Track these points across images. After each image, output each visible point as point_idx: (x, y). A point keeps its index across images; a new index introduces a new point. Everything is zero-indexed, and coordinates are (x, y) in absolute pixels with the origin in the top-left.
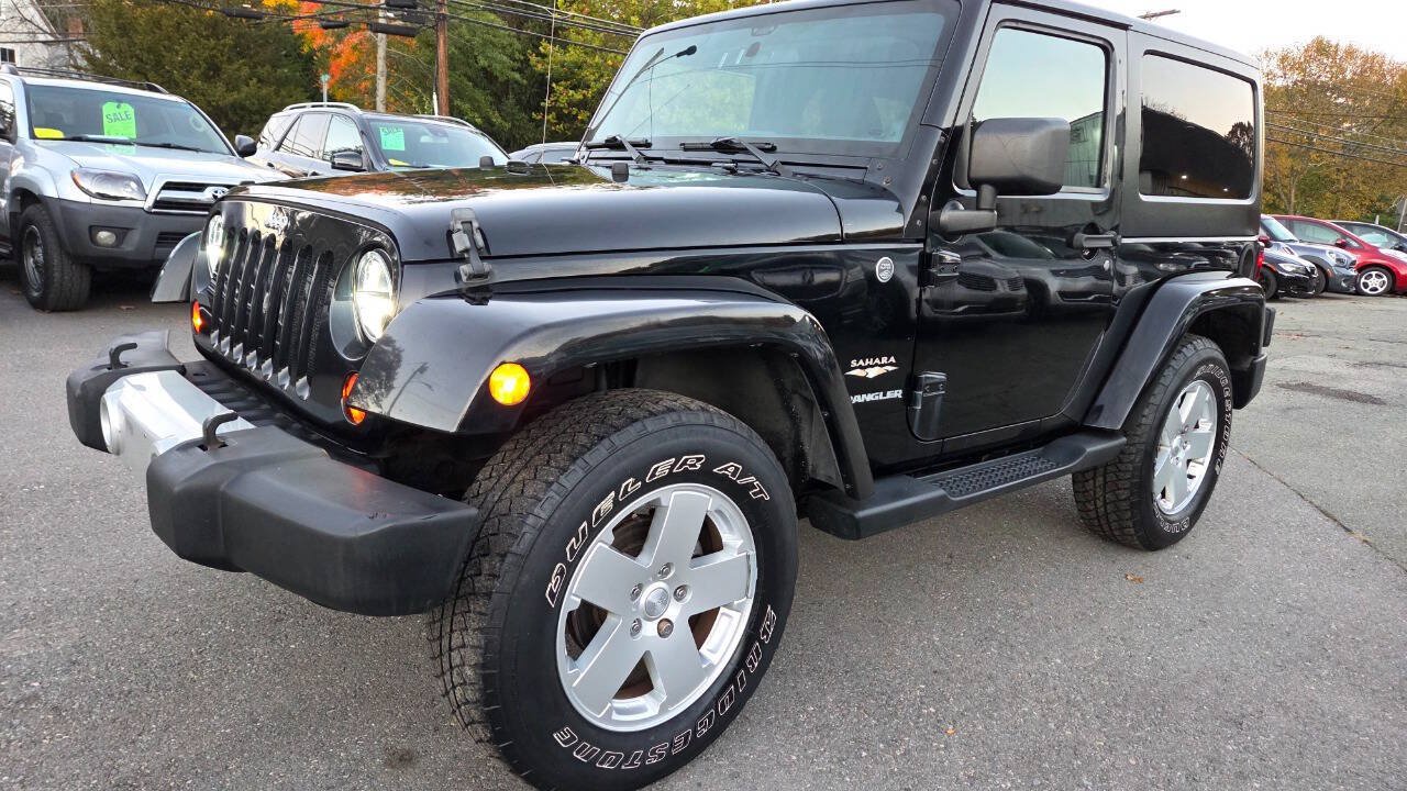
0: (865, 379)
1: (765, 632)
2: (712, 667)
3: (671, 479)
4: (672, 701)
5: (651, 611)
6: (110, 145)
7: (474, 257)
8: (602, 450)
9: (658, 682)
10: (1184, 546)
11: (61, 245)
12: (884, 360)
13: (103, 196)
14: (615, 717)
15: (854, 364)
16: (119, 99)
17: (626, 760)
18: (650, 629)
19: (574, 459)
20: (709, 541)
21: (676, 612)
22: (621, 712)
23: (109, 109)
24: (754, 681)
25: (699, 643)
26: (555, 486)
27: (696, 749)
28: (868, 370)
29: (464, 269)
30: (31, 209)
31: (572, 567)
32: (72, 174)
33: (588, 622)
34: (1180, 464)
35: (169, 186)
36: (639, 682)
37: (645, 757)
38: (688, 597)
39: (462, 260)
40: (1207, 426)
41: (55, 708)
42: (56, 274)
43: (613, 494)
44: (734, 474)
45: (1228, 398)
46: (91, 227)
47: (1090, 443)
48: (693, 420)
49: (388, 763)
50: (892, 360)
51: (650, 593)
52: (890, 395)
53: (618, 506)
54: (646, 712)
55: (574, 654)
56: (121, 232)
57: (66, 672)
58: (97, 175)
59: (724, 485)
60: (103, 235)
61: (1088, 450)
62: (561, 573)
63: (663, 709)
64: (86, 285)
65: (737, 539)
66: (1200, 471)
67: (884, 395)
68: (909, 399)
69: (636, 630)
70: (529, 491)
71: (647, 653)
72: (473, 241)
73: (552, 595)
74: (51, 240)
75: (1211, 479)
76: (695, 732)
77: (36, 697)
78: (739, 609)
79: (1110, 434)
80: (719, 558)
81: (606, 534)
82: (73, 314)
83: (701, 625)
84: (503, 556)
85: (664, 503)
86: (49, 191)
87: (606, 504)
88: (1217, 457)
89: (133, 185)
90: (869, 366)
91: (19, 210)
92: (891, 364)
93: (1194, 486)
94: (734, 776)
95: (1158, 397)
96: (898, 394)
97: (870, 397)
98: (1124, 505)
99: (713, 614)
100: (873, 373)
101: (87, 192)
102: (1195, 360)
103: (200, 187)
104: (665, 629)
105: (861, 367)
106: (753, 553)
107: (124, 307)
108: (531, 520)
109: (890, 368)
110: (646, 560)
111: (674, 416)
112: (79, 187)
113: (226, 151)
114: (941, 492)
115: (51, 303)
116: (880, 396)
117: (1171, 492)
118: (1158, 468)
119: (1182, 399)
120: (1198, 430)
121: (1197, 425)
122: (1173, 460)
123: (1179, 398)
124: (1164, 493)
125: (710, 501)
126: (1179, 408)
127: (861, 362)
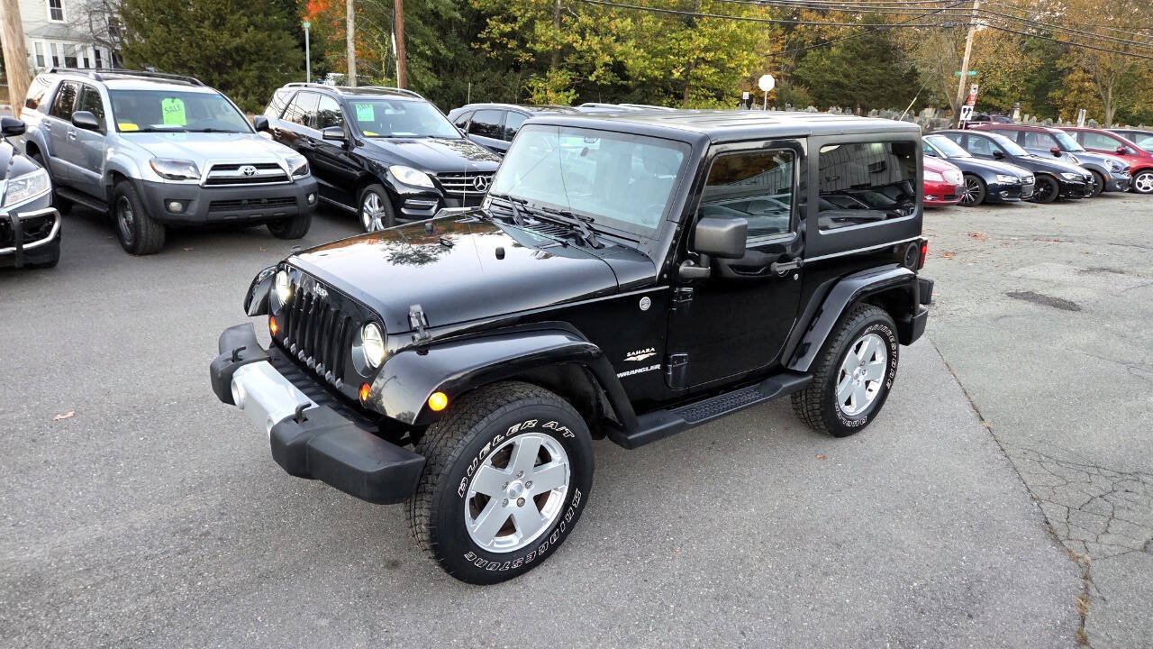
0: (636, 361)
1: (575, 502)
2: (547, 520)
3: (520, 432)
4: (526, 536)
5: (513, 494)
6: (171, 134)
7: (421, 329)
8: (483, 423)
9: (518, 528)
10: (863, 434)
11: (145, 211)
12: (648, 350)
13: (171, 177)
14: (496, 545)
15: (629, 354)
16: (173, 95)
17: (501, 566)
18: (513, 503)
19: (470, 428)
20: (544, 457)
21: (527, 495)
22: (498, 543)
23: (166, 103)
24: (570, 527)
25: (540, 509)
26: (461, 442)
27: (538, 561)
28: (638, 357)
29: (417, 335)
30: (121, 185)
31: (470, 479)
32: (150, 161)
33: (481, 502)
34: (860, 384)
35: (215, 168)
36: (508, 528)
37: (511, 565)
38: (533, 487)
39: (416, 330)
40: (881, 358)
41: (220, 539)
42: (143, 232)
43: (489, 444)
44: (554, 427)
45: (893, 342)
46: (165, 200)
47: (787, 381)
48: (530, 402)
49: (386, 567)
50: (653, 349)
51: (513, 486)
52: (652, 368)
53: (492, 448)
54: (512, 543)
55: (474, 516)
56: (186, 203)
57: (220, 519)
58: (167, 163)
59: (549, 431)
60: (175, 205)
61: (784, 386)
62: (465, 482)
63: (521, 541)
64: (163, 237)
65: (559, 456)
66: (876, 387)
67: (649, 368)
68: (664, 368)
69: (506, 503)
70: (449, 444)
71: (511, 515)
72: (421, 322)
73: (461, 491)
74: (137, 204)
75: (884, 392)
76: (538, 552)
77: (208, 533)
78: (561, 490)
79: (801, 374)
80: (550, 466)
81: (488, 461)
82: (155, 257)
83: (540, 500)
84: (438, 475)
85: (517, 443)
86: (135, 173)
87: (487, 448)
88: (889, 377)
89: (191, 168)
90: (638, 354)
91: (112, 184)
92: (652, 352)
93: (871, 397)
94: (558, 573)
95: (837, 348)
96: (658, 367)
97: (640, 371)
98: (818, 412)
99: (548, 493)
100: (641, 358)
101: (159, 174)
102: (864, 324)
103: (235, 167)
104: (521, 502)
105: (634, 356)
106: (567, 463)
107: (187, 249)
108: (450, 458)
109: (652, 354)
110: (509, 470)
111: (521, 402)
112: (154, 170)
113: (249, 130)
114: (682, 420)
115: (138, 249)
116: (647, 369)
117: (854, 401)
118: (841, 390)
119: (859, 346)
120: (874, 363)
121: (873, 359)
122: (855, 382)
123: (854, 347)
124: (848, 402)
125: (542, 439)
126: (857, 351)
127: (633, 353)
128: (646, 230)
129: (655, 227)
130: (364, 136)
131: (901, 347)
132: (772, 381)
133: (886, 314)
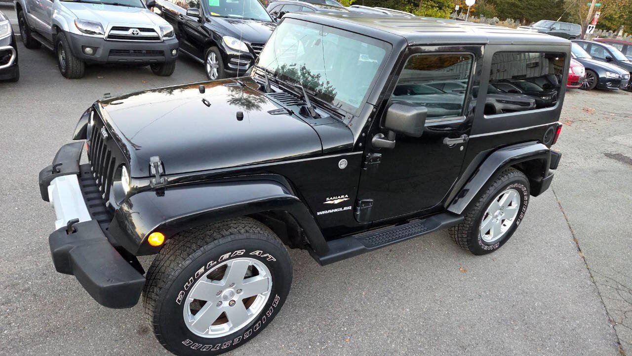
0: (333, 204)
1: (275, 303)
2: (252, 315)
3: (230, 258)
4: (235, 326)
5: (226, 298)
7: (157, 176)
8: (199, 253)
9: (229, 319)
10: (494, 255)
11: (72, 52)
12: (342, 196)
13: (87, 32)
14: (210, 333)
15: (328, 199)
17: (213, 347)
18: (226, 304)
19: (189, 255)
20: (253, 272)
21: (238, 298)
22: (212, 331)
24: (270, 320)
25: (247, 307)
26: (180, 265)
27: (243, 343)
28: (334, 201)
29: (154, 180)
30: (60, 34)
31: (187, 292)
32: (75, 21)
33: (199, 304)
34: (498, 222)
35: (114, 28)
36: (222, 319)
37: (221, 346)
38: (242, 293)
39: (154, 176)
40: (515, 205)
42: (70, 64)
43: (204, 267)
44: (259, 254)
45: (526, 195)
46: (82, 46)
47: (444, 220)
48: (240, 237)
50: (347, 196)
51: (226, 292)
52: (345, 208)
53: (206, 270)
54: (224, 330)
55: (193, 313)
56: (95, 49)
58: (84, 23)
59: (255, 257)
60: (88, 50)
61: (443, 223)
62: (183, 294)
63: (231, 329)
64: (83, 69)
65: (264, 273)
66: (509, 224)
67: (343, 209)
68: (355, 209)
69: (219, 304)
70: (172, 266)
71: (225, 311)
72: (157, 171)
73: (179, 301)
74: (67, 47)
75: (514, 227)
76: (243, 337)
78: (265, 295)
79: (456, 215)
80: (257, 278)
81: (203, 278)
82: (79, 80)
83: (248, 302)
84: (160, 288)
85: (229, 265)
86: (66, 28)
87: (202, 270)
88: (519, 218)
89: (100, 28)
90: (335, 199)
91: (56, 33)
92: (346, 198)
93: (504, 230)
94: (258, 351)
95: (485, 199)
96: (350, 208)
97: (336, 210)
98: (465, 240)
99: (256, 296)
100: (336, 202)
101: (80, 30)
102: (507, 183)
103: (127, 29)
104: (232, 303)
105: (331, 200)
106: (270, 278)
107: (99, 77)
108: (170, 277)
110: (223, 282)
111: (232, 236)
112: (77, 26)
113: (142, 6)
114: (364, 247)
115: (68, 75)
116: (341, 209)
117: (492, 232)
118: (484, 225)
119: (501, 197)
120: (510, 208)
121: (510, 205)
122: (495, 220)
123: (497, 198)
124: (488, 233)
125: (251, 262)
126: (498, 201)
127: (331, 198)
128: (351, 108)
129: (357, 106)
130: (211, 15)
131: (531, 197)
132: (434, 219)
133: (524, 176)
